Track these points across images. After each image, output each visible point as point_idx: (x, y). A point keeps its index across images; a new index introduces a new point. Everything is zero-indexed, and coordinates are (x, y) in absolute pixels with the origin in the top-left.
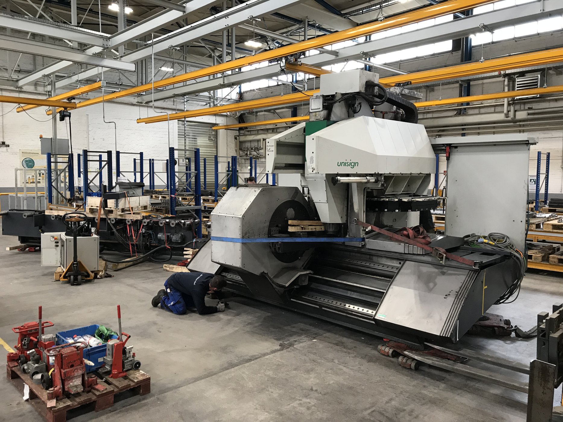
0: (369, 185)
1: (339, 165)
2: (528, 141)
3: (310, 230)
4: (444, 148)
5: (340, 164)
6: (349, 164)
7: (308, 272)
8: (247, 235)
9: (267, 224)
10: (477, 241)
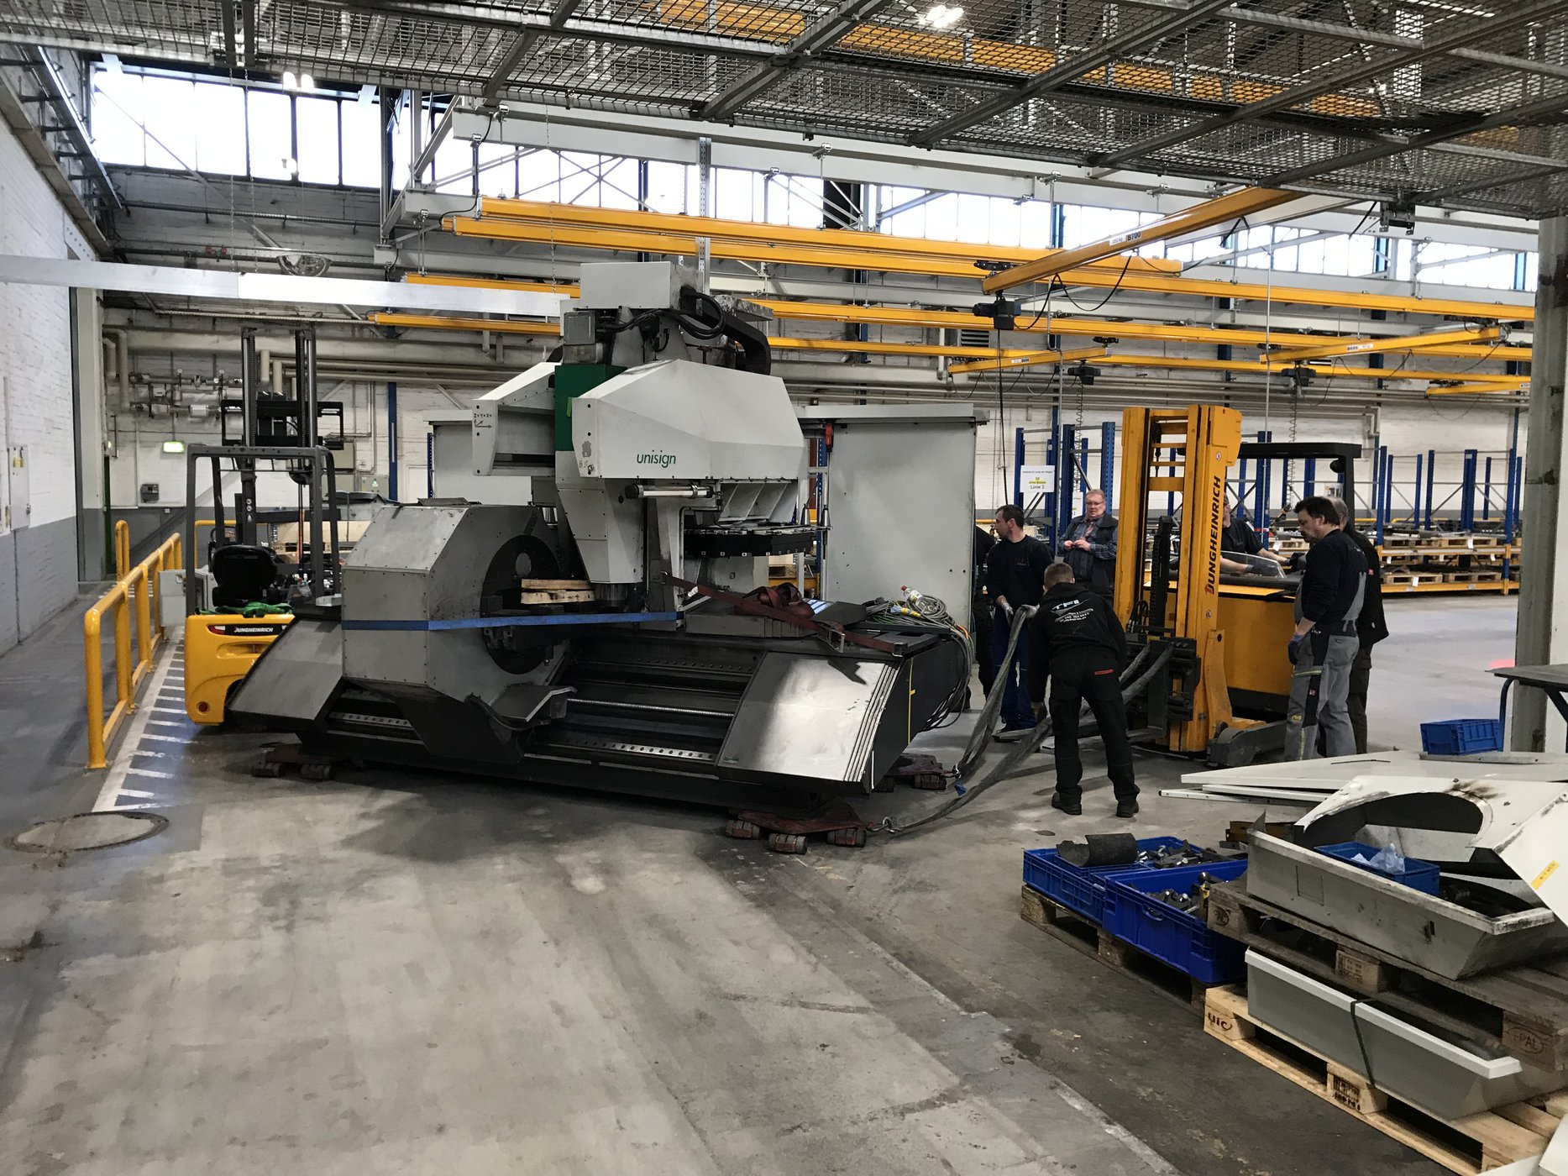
0: (696, 504)
1: (640, 460)
2: (974, 418)
3: (566, 600)
4: (821, 427)
5: (642, 459)
6: (658, 458)
7: (567, 690)
8: (440, 614)
9: (479, 588)
10: (889, 611)
